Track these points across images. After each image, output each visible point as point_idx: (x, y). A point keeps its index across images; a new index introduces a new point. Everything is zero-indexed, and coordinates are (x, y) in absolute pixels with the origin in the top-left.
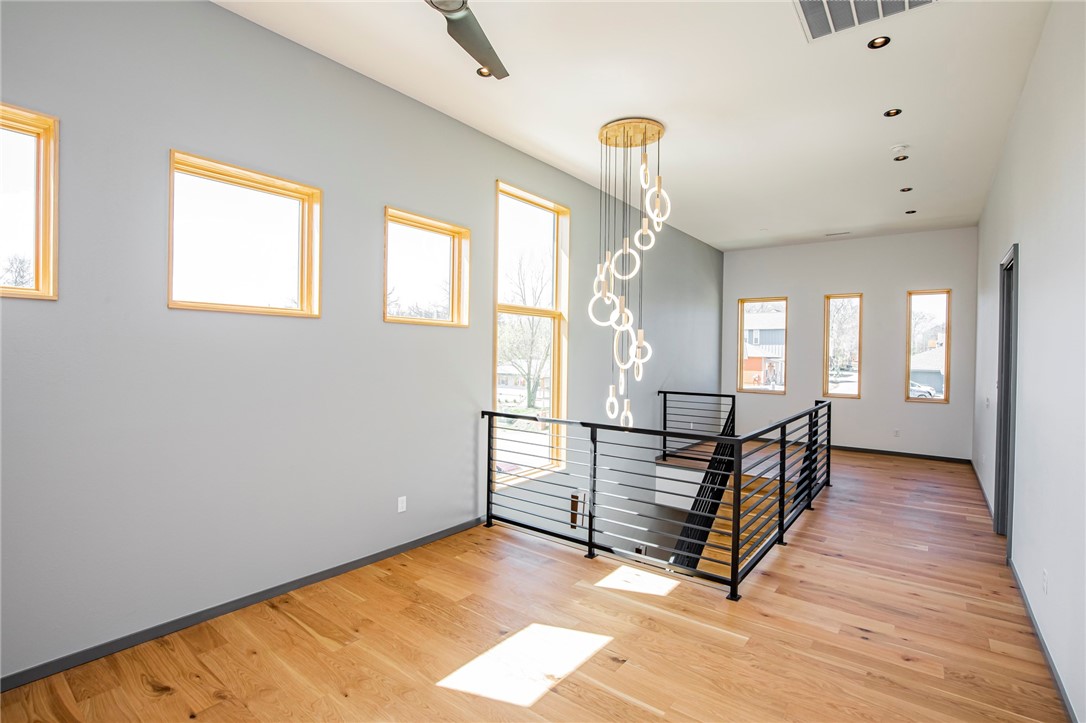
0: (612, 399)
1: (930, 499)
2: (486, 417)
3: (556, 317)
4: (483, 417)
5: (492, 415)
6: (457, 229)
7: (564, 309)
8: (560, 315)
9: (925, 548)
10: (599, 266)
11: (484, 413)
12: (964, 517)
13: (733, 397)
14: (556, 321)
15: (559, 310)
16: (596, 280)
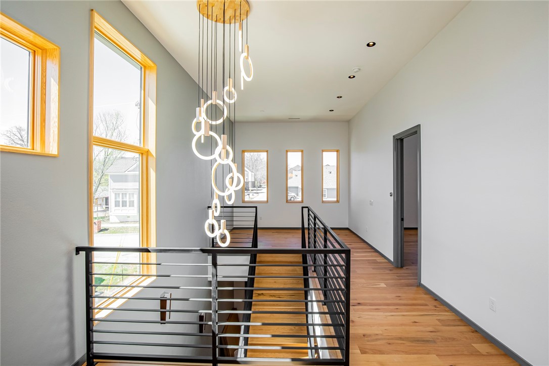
0: (211, 220)
1: (357, 252)
2: (83, 254)
3: (144, 154)
4: (77, 253)
5: (89, 251)
6: (39, 41)
7: (152, 146)
8: (148, 152)
9: (383, 285)
10: (198, 109)
11: (78, 250)
12: (375, 260)
13: (256, 207)
14: (145, 157)
15: (146, 148)
16: (195, 121)
